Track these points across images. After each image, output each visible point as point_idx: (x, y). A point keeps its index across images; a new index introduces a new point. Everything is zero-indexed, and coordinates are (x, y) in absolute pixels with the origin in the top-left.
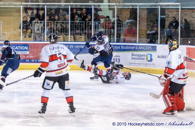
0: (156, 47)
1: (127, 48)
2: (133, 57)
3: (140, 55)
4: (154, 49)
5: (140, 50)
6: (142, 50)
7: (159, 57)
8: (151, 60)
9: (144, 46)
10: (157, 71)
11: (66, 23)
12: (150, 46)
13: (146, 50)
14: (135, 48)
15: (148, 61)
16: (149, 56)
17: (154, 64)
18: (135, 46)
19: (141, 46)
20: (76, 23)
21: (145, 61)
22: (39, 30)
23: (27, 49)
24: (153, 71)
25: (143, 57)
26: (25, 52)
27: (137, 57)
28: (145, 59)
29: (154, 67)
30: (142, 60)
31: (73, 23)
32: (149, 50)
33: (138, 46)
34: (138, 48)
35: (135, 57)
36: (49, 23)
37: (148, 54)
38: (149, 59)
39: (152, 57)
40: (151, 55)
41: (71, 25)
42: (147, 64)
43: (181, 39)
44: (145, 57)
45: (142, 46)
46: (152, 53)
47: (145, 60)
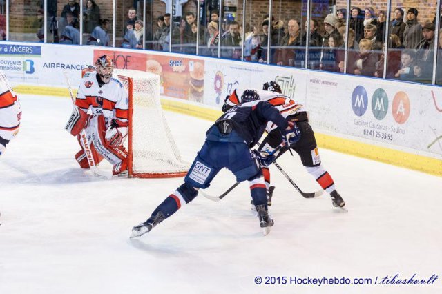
0: (40, 47)
3: (12, 62)
4: (37, 51)
5: (11, 53)
6: (15, 53)
7: (45, 65)
8: (32, 71)
9: (18, 46)
10: (42, 90)
12: (29, 46)
13: (22, 53)
14: (3, 49)
15: (27, 72)
16: (29, 63)
17: (38, 78)
18: (3, 46)
19: (13, 46)
21: (21, 73)
24: (35, 89)
25: (17, 66)
27: (6, 65)
28: (22, 69)
29: (37, 82)
30: (17, 71)
32: (27, 53)
33: (9, 46)
34: (8, 49)
35: (3, 65)
37: (27, 61)
38: (29, 69)
39: (34, 66)
40: (32, 63)
42: (24, 78)
43: (85, 34)
44: (22, 66)
45: (16, 46)
46: (34, 58)
47: (22, 71)
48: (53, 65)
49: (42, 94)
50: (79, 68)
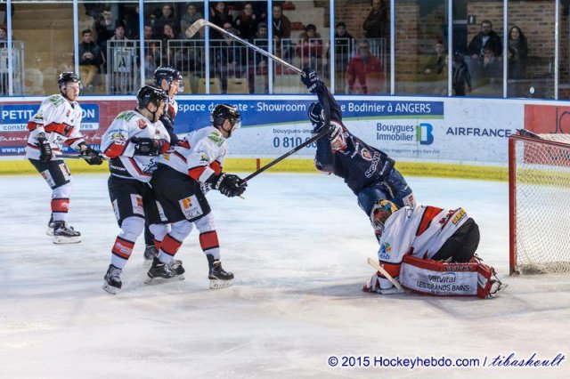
0: (441, 104)
1: (364, 108)
2: (381, 132)
3: (400, 128)
4: (438, 110)
5: (399, 114)
6: (404, 113)
7: (450, 131)
8: (430, 140)
9: (409, 102)
10: (445, 170)
11: (198, 44)
12: (425, 103)
13: (415, 114)
14: (386, 109)
15: (422, 143)
16: (424, 129)
17: (438, 152)
18: (386, 103)
19: (401, 103)
20: (224, 44)
21: (413, 144)
22: (124, 65)
23: (93, 116)
24: (434, 169)
25: (407, 133)
26: (88, 124)
27: (391, 133)
28: (414, 138)
29: (438, 158)
30: (406, 142)
31: (218, 44)
32: (422, 113)
33: (394, 103)
34: (394, 108)
35: (386, 132)
36: (151, 44)
37: (422, 125)
38: (424, 138)
39: (433, 133)
40: (430, 128)
41: (211, 50)
42: (418, 151)
43: (510, 81)
44: (414, 133)
45: (405, 103)
46: (433, 121)
47: (414, 141)
48: (461, 131)
49: (445, 175)
50: (502, 133)
